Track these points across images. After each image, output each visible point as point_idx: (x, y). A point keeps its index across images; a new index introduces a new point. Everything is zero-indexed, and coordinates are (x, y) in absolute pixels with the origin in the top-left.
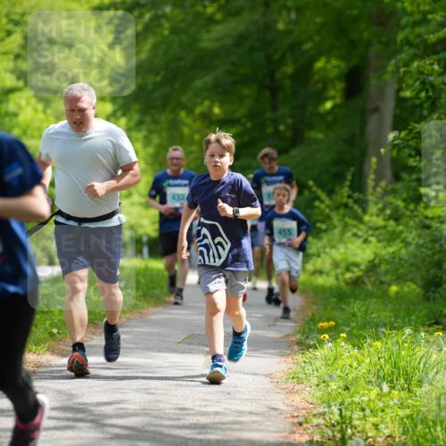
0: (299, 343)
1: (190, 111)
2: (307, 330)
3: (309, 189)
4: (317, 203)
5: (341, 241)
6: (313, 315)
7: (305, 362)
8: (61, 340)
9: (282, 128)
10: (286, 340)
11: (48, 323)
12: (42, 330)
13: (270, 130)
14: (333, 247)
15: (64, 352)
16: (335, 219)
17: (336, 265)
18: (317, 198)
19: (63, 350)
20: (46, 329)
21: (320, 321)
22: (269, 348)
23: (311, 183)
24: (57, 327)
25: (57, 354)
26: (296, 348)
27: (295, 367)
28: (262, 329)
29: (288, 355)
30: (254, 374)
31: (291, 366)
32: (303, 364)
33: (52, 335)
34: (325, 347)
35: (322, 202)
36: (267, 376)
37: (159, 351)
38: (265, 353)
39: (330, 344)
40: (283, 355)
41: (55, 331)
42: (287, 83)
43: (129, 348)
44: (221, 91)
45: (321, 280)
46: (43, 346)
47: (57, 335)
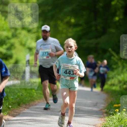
0: (106, 113)
2: (109, 108)
3: (109, 52)
4: (112, 58)
5: (122, 72)
6: (112, 101)
7: (109, 120)
8: (12, 110)
9: (99, 28)
10: (101, 111)
11: (7, 104)
12: (5, 106)
13: (93, 28)
14: (119, 75)
15: (14, 115)
16: (120, 64)
17: (120, 82)
18: (113, 55)
19: (14, 114)
20: (7, 106)
21: (114, 104)
22: (94, 115)
23: (110, 49)
24: (11, 105)
25: (11, 116)
26: (105, 114)
27: (105, 122)
28: (92, 107)
29: (102, 118)
30: (89, 125)
31: (103, 122)
32: (108, 121)
33: (9, 108)
34: (117, 114)
35: (114, 57)
36: (94, 125)
37: (51, 115)
38: (94, 117)
39: (119, 113)
40: (100, 117)
41: (10, 107)
42: (101, 10)
43: (39, 114)
44: (74, 13)
45: (114, 88)
46: (5, 113)
47: (11, 108)
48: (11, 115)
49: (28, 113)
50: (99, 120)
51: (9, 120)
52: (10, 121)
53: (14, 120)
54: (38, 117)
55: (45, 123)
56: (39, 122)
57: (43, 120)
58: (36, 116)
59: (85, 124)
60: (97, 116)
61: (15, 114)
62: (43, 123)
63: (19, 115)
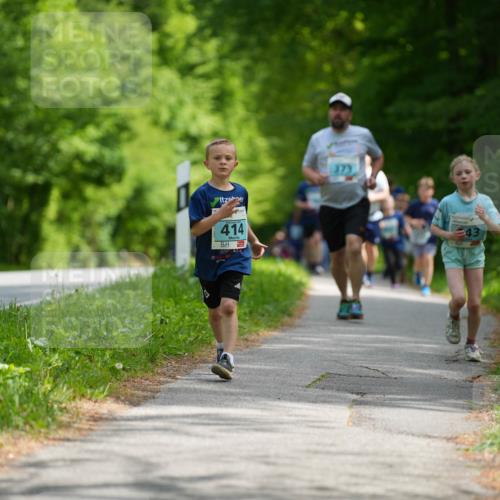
1: (317, 27)
8: (127, 380)
9: (463, 52)
11: (108, 354)
12: (99, 365)
13: (444, 56)
15: (135, 398)
19: (132, 395)
20: (105, 363)
22: (448, 397)
24: (121, 360)
25: (123, 402)
26: (492, 396)
27: (494, 426)
28: (437, 367)
29: (480, 409)
30: (429, 437)
33: (114, 370)
36: (449, 439)
37: (279, 399)
38: (446, 405)
41: (119, 366)
43: (232, 394)
46: (102, 389)
47: (123, 372)
48: (123, 398)
49: (187, 390)
50: (467, 419)
51: (115, 419)
52: (118, 423)
53: (135, 419)
54: (227, 406)
55: (257, 430)
56: (231, 424)
57: (246, 420)
58: (220, 405)
59: (413, 435)
60: (461, 402)
61: (140, 393)
62: (247, 430)
63: (154, 398)
